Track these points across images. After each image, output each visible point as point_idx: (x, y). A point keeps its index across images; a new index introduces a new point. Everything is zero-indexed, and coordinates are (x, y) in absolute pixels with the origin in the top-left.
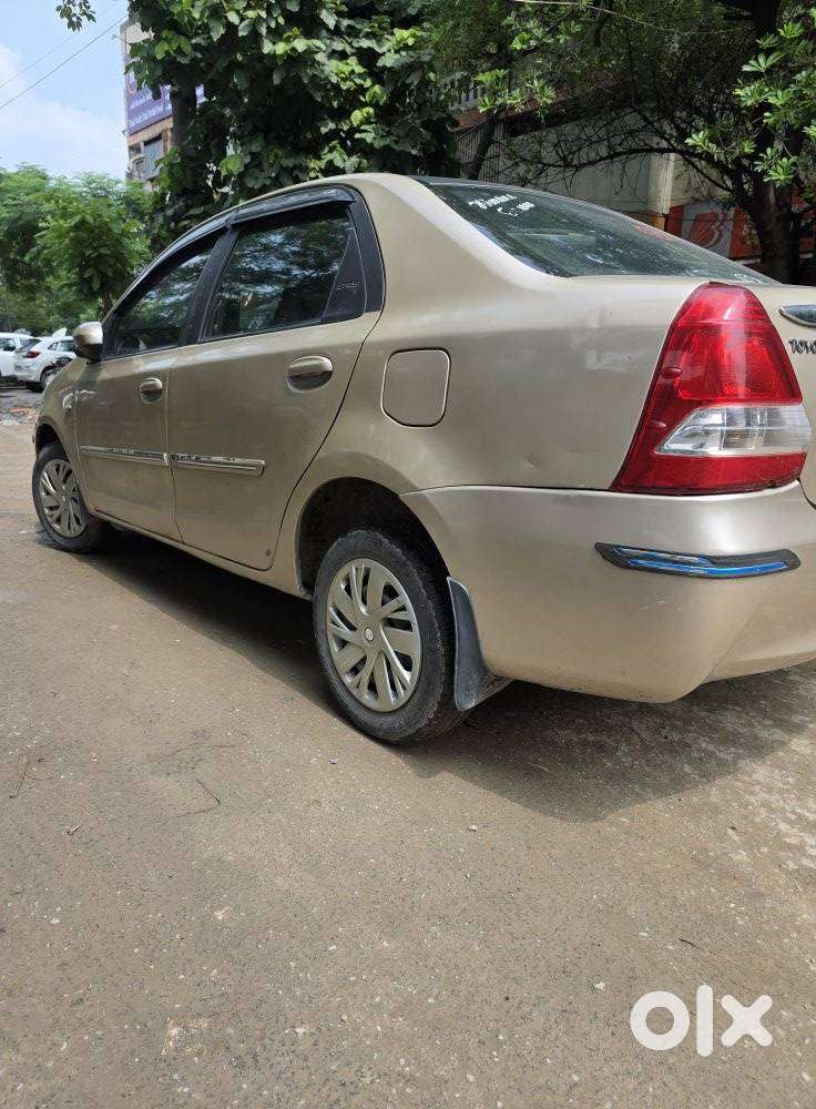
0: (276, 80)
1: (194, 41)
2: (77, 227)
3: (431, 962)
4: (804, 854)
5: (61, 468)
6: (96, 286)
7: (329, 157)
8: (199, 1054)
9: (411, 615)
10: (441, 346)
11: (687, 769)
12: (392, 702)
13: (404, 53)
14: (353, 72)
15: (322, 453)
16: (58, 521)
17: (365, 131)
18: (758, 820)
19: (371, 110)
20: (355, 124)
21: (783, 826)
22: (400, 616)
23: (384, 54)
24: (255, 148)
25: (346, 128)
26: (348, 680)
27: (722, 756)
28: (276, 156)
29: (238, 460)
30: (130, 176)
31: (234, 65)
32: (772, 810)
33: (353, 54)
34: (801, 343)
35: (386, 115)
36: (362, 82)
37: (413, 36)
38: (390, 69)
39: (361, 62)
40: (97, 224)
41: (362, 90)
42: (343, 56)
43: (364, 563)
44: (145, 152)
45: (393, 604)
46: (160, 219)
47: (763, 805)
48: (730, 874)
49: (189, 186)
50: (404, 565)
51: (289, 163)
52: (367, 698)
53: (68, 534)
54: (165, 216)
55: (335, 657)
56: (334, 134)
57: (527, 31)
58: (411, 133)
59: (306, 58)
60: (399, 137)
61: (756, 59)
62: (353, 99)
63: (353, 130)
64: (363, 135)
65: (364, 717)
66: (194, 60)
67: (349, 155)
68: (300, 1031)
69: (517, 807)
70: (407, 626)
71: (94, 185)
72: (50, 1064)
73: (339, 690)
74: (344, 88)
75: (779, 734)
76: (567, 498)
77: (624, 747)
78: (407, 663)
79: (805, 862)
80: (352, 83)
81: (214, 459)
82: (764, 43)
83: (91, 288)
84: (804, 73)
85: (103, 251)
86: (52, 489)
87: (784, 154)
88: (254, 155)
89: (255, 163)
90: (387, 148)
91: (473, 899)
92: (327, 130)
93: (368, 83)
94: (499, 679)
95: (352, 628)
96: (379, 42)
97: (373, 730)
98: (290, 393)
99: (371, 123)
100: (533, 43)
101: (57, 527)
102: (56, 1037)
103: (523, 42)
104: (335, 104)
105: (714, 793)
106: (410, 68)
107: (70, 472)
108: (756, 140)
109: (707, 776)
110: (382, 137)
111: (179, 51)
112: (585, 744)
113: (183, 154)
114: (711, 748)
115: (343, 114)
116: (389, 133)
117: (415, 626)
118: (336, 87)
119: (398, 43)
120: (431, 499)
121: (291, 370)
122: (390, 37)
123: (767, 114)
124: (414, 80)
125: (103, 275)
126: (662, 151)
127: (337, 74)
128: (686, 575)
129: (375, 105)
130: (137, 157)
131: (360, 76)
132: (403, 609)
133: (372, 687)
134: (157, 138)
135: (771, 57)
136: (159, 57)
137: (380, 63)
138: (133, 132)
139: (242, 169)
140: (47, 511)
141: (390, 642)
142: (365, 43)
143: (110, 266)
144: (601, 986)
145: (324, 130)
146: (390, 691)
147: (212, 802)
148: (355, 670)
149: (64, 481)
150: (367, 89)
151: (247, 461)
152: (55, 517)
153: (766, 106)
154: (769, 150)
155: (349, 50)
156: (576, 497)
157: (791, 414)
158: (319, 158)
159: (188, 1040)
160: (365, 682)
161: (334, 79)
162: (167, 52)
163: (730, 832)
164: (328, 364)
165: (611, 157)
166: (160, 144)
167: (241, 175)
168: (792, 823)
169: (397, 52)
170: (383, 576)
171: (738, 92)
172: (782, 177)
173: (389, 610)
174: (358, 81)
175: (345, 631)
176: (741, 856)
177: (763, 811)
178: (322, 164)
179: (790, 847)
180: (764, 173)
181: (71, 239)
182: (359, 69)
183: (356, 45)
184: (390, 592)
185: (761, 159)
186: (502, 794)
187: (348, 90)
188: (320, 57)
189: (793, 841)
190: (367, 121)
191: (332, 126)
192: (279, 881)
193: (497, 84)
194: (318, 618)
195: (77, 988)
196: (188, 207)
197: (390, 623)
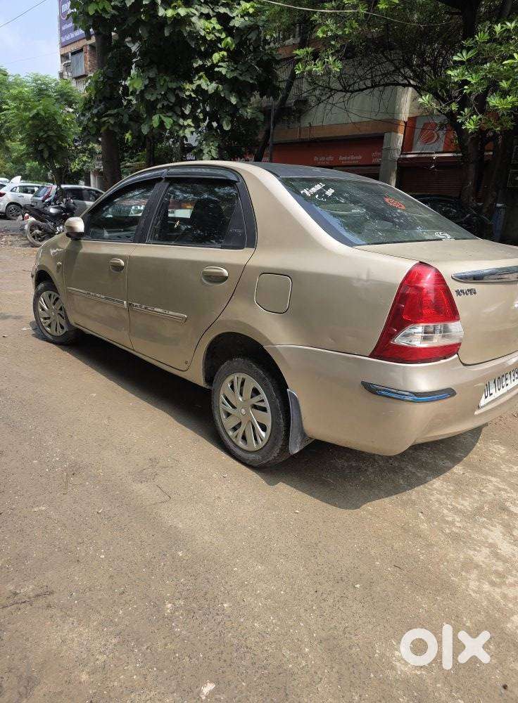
0: (167, 33)
1: (113, 4)
2: (34, 118)
3: (281, 575)
4: (455, 526)
5: (52, 296)
6: (46, 155)
7: (198, 82)
8: (182, 615)
9: (267, 404)
10: (288, 274)
11: (401, 482)
12: (255, 447)
13: (247, 18)
14: (214, 28)
15: (221, 318)
16: (49, 326)
17: (222, 67)
18: (433, 508)
19: (225, 53)
20: (215, 62)
21: (445, 511)
22: (261, 404)
23: (234, 18)
24: (152, 75)
25: (209, 64)
26: (230, 433)
27: (419, 475)
28: (165, 80)
29: (170, 313)
30: (61, 75)
31: (140, 22)
32: (441, 504)
33: (214, 16)
34: (461, 291)
35: (234, 56)
36: (220, 35)
37: (253, 7)
38: (238, 28)
39: (219, 22)
40: (47, 115)
41: (220, 40)
42: (208, 17)
43: (242, 376)
44: (71, 60)
45: (257, 398)
46: (88, 115)
47: (437, 501)
48: (418, 535)
49: (108, 95)
50: (264, 379)
51: (174, 85)
52: (241, 443)
53: (55, 333)
54: (92, 114)
55: (224, 422)
56: (201, 68)
57: (327, 26)
58: (249, 69)
59: (186, 20)
60: (242, 71)
61: (461, 53)
62: (213, 46)
63: (214, 66)
64: (220, 69)
65: (239, 452)
66: (113, 16)
67: (211, 82)
68: (225, 605)
69: (317, 501)
70: (264, 410)
71: (39, 82)
72: (116, 620)
73: (226, 438)
74: (209, 39)
75: (448, 464)
76: (349, 358)
77: (371, 470)
78: (264, 428)
79: (454, 529)
80: (213, 36)
81: (156, 309)
82: (466, 43)
83: (43, 156)
84: (488, 65)
85: (51, 133)
86: (46, 307)
87: (475, 113)
88: (151, 80)
89: (152, 84)
90: (235, 78)
91: (299, 546)
92: (197, 65)
93: (223, 36)
94: (311, 438)
95: (234, 407)
96: (230, 9)
97: (244, 459)
98: (203, 284)
99: (224, 62)
100: (329, 34)
101: (48, 329)
102: (116, 608)
103: (324, 32)
104: (203, 49)
105: (413, 494)
106: (250, 29)
107: (57, 299)
108: (458, 103)
109: (411, 486)
110: (232, 71)
111: (104, 10)
112: (351, 467)
113: (104, 75)
114: (413, 470)
115: (208, 55)
116: (236, 69)
117: (269, 410)
118: (204, 38)
119: (243, 11)
120: (280, 350)
121: (204, 273)
122: (238, 7)
123: (466, 87)
124: (253, 36)
125: (50, 148)
126: (404, 85)
127: (204, 30)
128: (403, 400)
129: (228, 50)
130: (66, 62)
131: (219, 31)
132: (263, 401)
133: (244, 438)
134: (81, 50)
135: (470, 53)
136: (91, 13)
137: (231, 24)
138: (63, 45)
139: (143, 88)
140: (42, 320)
141: (255, 416)
142: (222, 10)
143: (55, 143)
144: (358, 586)
145: (195, 65)
146: (254, 441)
147: (167, 497)
148: (235, 429)
149: (54, 304)
150: (223, 39)
151: (177, 314)
152: (47, 324)
153: (466, 82)
154: (466, 110)
155: (211, 13)
156: (353, 358)
157: (455, 327)
158: (191, 83)
159: (176, 609)
160: (241, 435)
161: (202, 33)
162: (96, 11)
163: (421, 514)
164: (225, 272)
165: (373, 87)
166: (82, 55)
167: (142, 92)
168: (449, 510)
169: (242, 17)
170: (252, 383)
171: (449, 72)
172: (473, 127)
173: (255, 400)
174: (217, 34)
175: (229, 409)
176: (424, 526)
177: (437, 505)
178: (194, 87)
179: (447, 522)
180: (463, 123)
181: (30, 125)
182: (218, 27)
183: (217, 11)
184: (255, 392)
185: (461, 115)
186: (311, 494)
187: (211, 40)
188: (194, 19)
189: (450, 519)
190: (222, 60)
191: (200, 62)
192: (206, 537)
193: (307, 56)
194: (214, 399)
195: (120, 587)
196: (107, 109)
197: (255, 407)
